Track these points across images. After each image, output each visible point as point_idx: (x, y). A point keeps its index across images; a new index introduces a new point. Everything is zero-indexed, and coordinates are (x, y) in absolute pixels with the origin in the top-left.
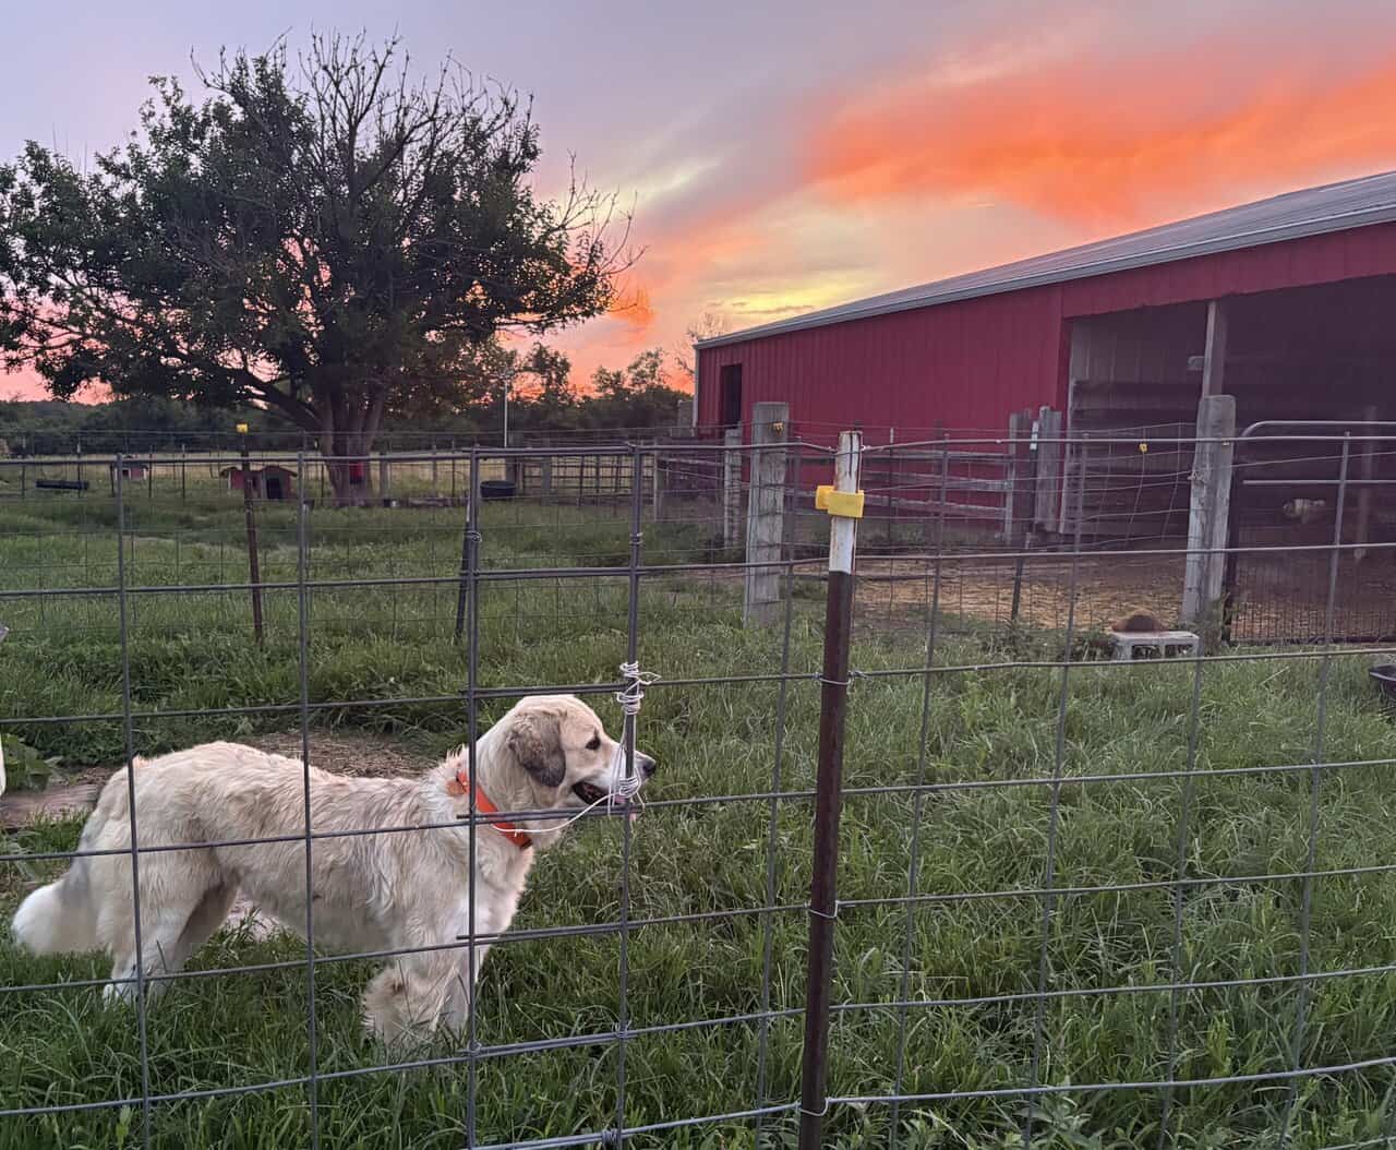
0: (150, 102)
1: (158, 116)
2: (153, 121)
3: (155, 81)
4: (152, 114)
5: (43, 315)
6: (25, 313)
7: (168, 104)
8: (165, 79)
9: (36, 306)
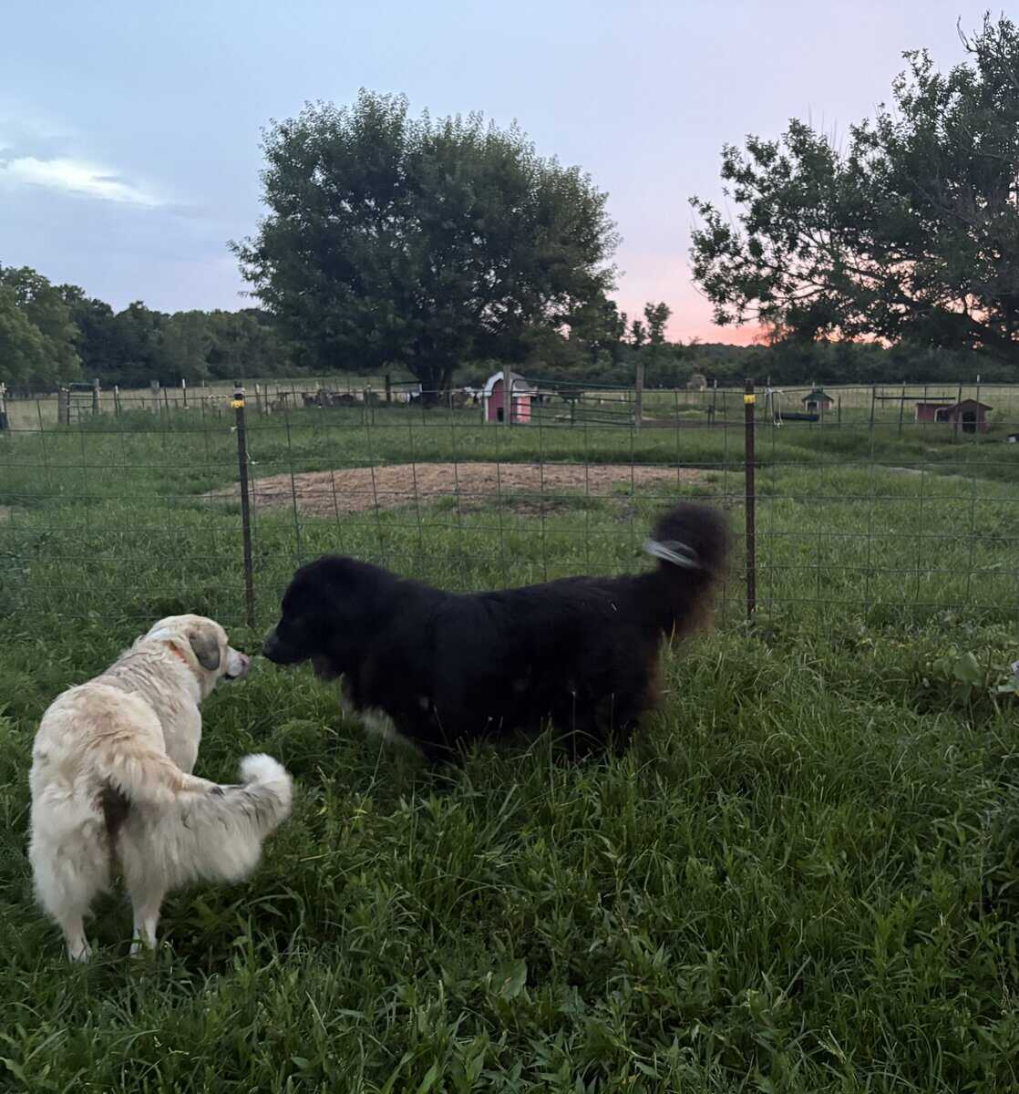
0: (902, 75)
1: (908, 87)
2: (904, 92)
3: (907, 55)
4: (903, 86)
5: (793, 270)
6: (779, 269)
7: (917, 75)
8: (918, 52)
9: (787, 262)
